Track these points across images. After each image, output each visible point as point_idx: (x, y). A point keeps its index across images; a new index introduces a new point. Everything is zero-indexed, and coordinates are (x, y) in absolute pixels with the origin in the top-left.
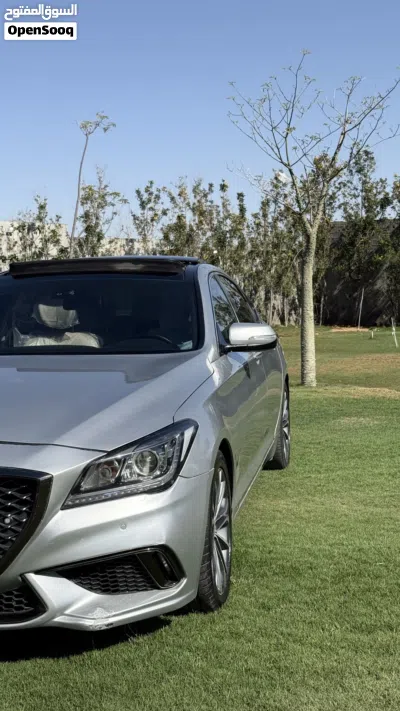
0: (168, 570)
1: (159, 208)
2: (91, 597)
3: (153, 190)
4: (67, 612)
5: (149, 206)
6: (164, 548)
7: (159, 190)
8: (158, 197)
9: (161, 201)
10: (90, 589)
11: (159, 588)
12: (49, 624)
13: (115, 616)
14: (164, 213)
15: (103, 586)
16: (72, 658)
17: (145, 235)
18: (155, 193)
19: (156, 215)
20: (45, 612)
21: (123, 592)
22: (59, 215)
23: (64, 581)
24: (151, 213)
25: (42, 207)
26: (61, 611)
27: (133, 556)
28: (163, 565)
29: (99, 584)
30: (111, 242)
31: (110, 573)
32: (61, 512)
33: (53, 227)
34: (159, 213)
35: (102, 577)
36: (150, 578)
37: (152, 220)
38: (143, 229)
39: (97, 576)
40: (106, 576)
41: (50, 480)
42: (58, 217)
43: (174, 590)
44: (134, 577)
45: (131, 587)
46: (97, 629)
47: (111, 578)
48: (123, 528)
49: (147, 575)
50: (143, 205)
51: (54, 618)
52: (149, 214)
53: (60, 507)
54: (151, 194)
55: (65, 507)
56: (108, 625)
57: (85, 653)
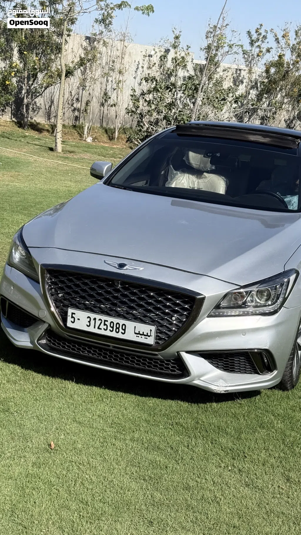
0: (267, 364)
1: (265, 46)
2: (218, 372)
3: (262, 31)
4: (202, 379)
5: (257, 44)
6: (267, 351)
7: (266, 32)
8: (265, 37)
9: (266, 41)
10: (217, 367)
11: (259, 374)
12: (190, 384)
13: (230, 386)
14: (268, 51)
15: (225, 367)
16: (199, 405)
17: (251, 67)
18: (263, 34)
19: (261, 52)
20: (189, 376)
21: (237, 372)
22: (189, 45)
23: (202, 359)
24: (257, 50)
25: (177, 38)
26: (199, 377)
27: (247, 353)
28: (264, 360)
29: (223, 365)
30: (224, 71)
31: (231, 360)
32: (207, 318)
33: (183, 54)
34: (264, 50)
35: (225, 361)
36: (255, 367)
37: (258, 55)
38: (250, 62)
39: (222, 360)
40: (228, 361)
41: (204, 299)
42: (188, 47)
43: (268, 376)
44: (244, 364)
45: (242, 370)
46: (219, 392)
47: (231, 363)
48: (243, 335)
49: (253, 365)
50: (252, 43)
51: (193, 380)
52: (256, 51)
53: (206, 316)
54: (260, 34)
55: (210, 316)
56: (225, 391)
57: (208, 404)
